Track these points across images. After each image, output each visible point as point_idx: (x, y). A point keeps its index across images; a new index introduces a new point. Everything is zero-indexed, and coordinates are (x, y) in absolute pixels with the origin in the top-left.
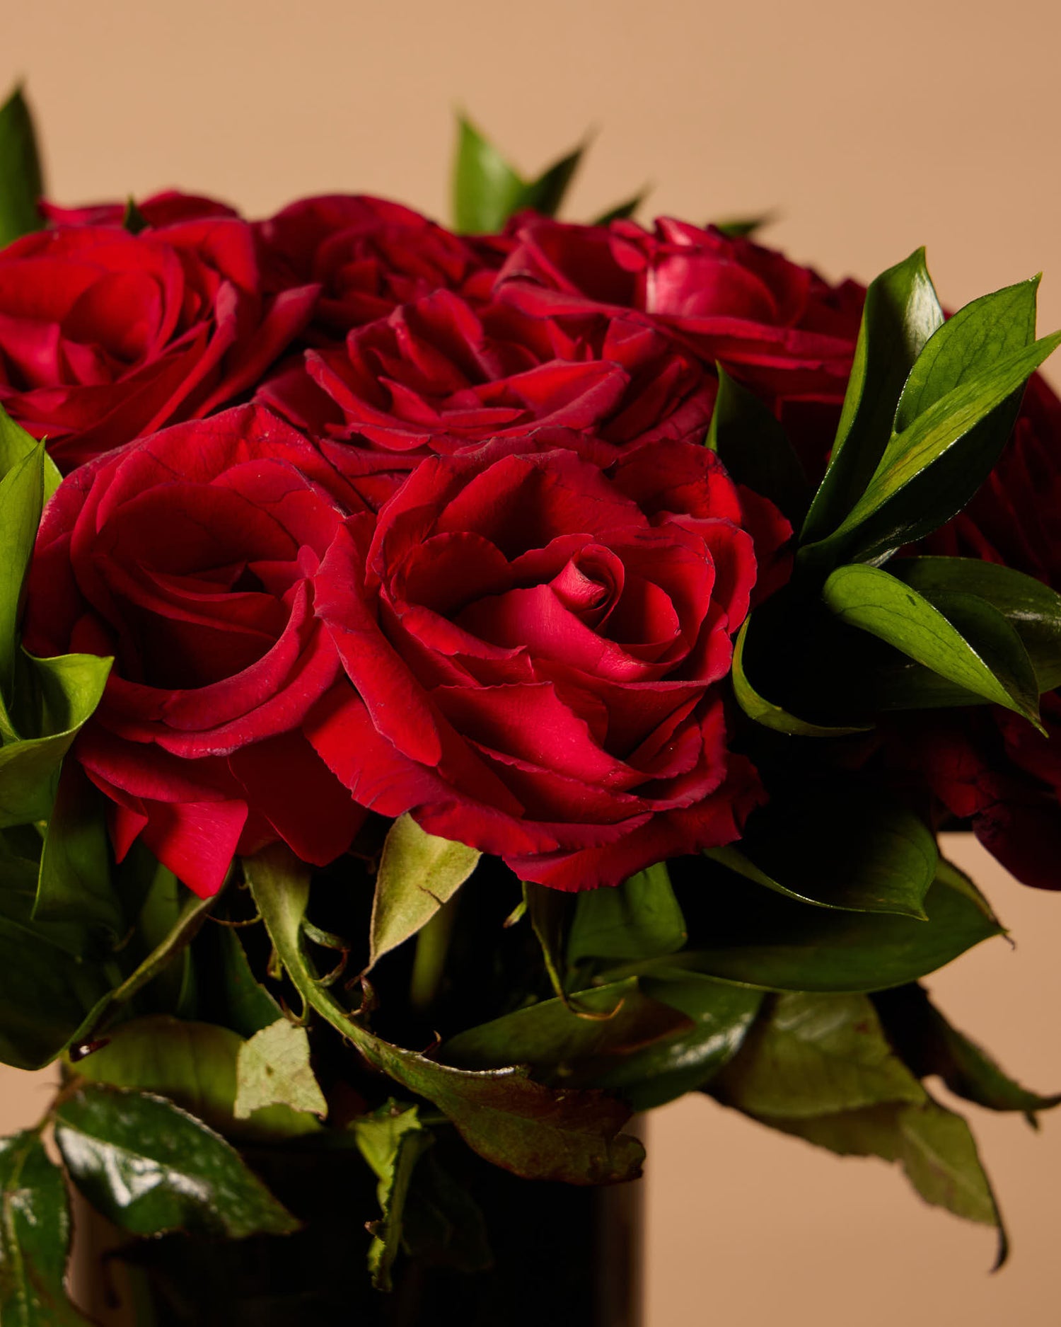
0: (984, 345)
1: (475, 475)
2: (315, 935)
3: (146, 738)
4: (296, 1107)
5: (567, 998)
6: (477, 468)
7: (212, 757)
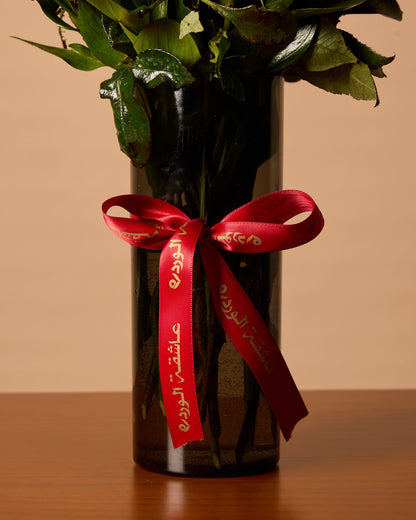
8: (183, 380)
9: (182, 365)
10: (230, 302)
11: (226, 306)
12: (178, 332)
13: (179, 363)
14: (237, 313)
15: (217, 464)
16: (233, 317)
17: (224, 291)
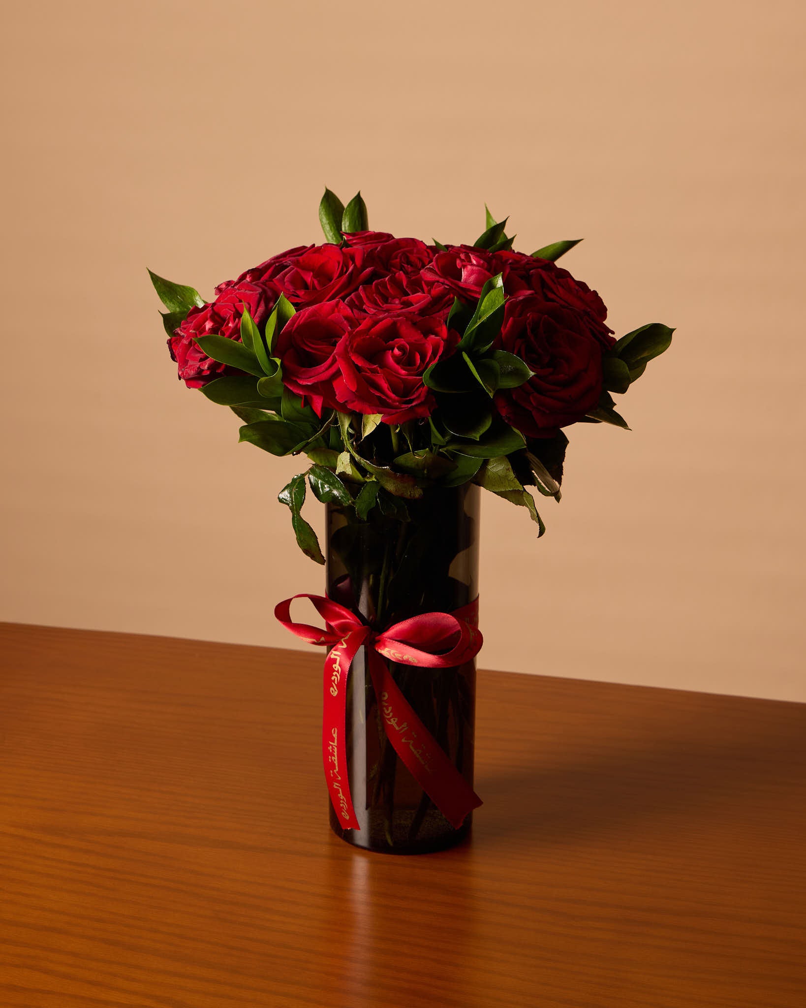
0: (495, 301)
1: (379, 322)
2: (351, 431)
3: (295, 379)
4: (347, 473)
5: (413, 452)
6: (381, 320)
7: (307, 385)
8: (340, 778)
9: (338, 762)
10: (390, 708)
11: (387, 712)
12: (335, 736)
13: (336, 763)
14: (396, 719)
16: (393, 722)
17: (385, 698)
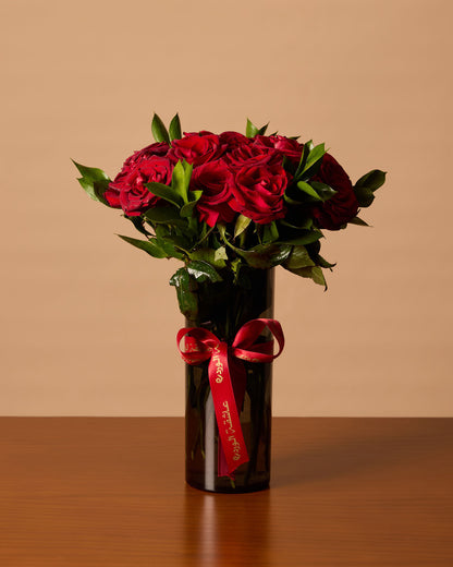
0: (318, 151)
1: (250, 169)
2: (227, 234)
3: (206, 203)
4: (223, 259)
5: (262, 244)
15: (234, 486)
